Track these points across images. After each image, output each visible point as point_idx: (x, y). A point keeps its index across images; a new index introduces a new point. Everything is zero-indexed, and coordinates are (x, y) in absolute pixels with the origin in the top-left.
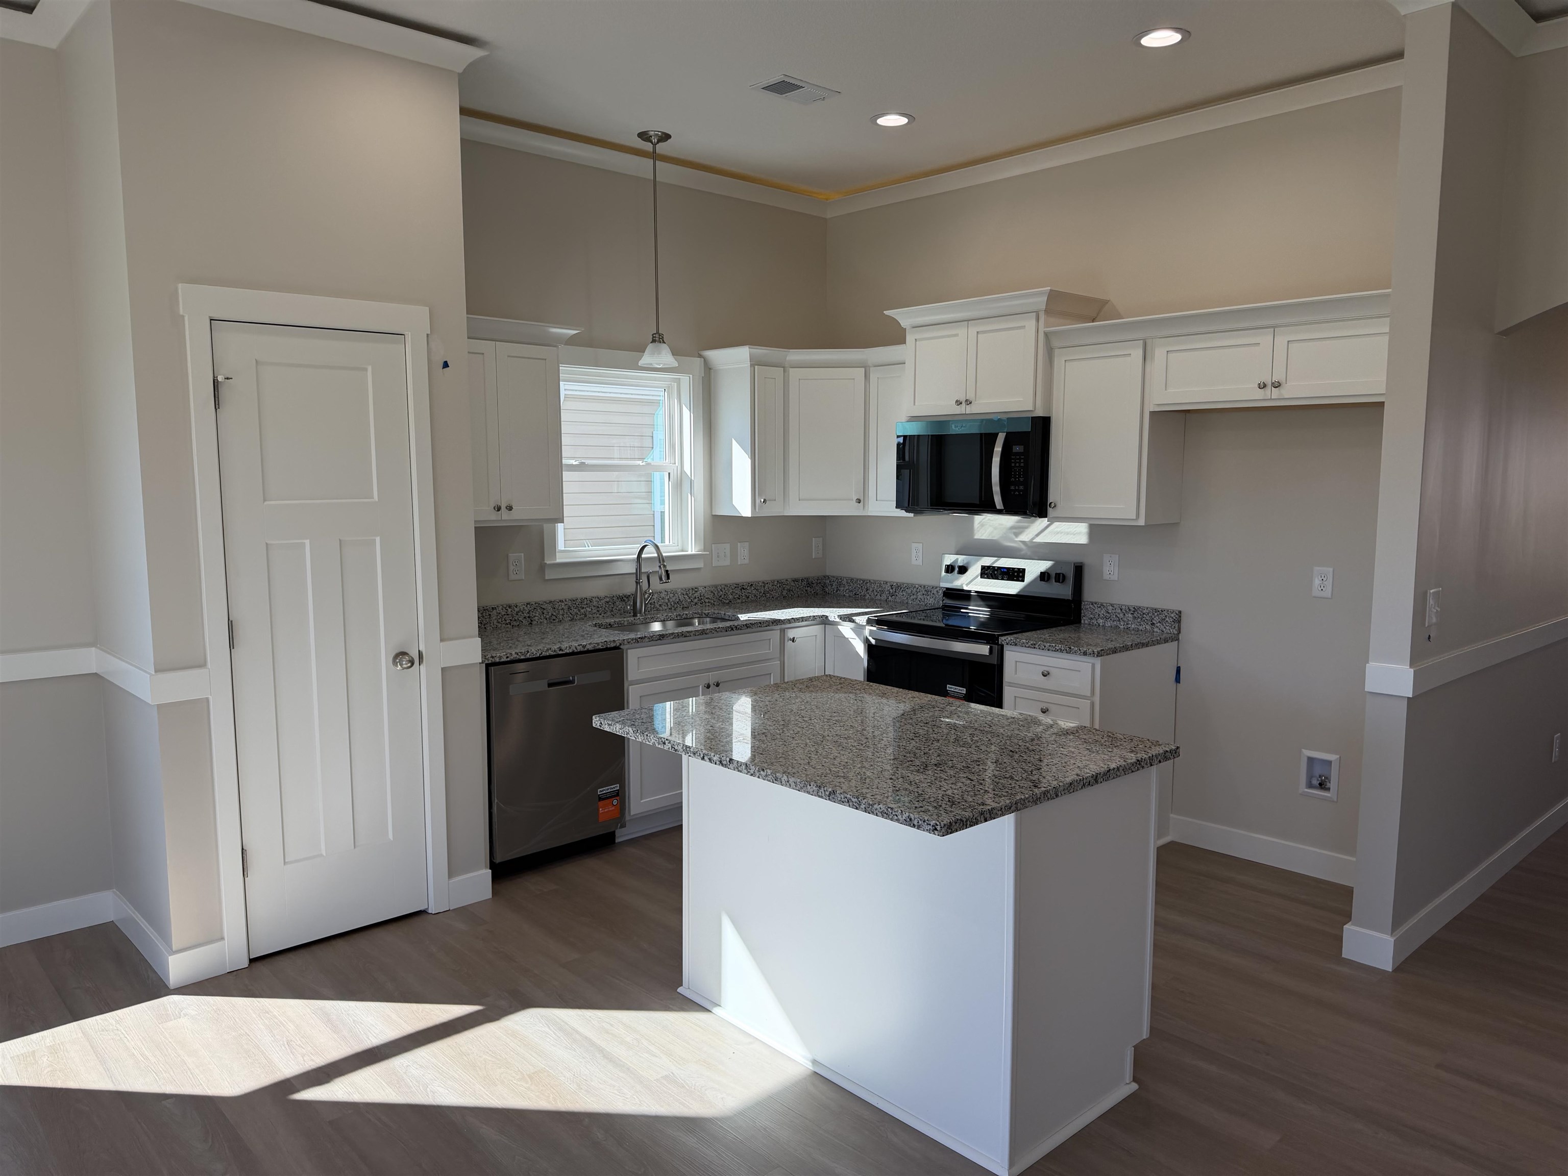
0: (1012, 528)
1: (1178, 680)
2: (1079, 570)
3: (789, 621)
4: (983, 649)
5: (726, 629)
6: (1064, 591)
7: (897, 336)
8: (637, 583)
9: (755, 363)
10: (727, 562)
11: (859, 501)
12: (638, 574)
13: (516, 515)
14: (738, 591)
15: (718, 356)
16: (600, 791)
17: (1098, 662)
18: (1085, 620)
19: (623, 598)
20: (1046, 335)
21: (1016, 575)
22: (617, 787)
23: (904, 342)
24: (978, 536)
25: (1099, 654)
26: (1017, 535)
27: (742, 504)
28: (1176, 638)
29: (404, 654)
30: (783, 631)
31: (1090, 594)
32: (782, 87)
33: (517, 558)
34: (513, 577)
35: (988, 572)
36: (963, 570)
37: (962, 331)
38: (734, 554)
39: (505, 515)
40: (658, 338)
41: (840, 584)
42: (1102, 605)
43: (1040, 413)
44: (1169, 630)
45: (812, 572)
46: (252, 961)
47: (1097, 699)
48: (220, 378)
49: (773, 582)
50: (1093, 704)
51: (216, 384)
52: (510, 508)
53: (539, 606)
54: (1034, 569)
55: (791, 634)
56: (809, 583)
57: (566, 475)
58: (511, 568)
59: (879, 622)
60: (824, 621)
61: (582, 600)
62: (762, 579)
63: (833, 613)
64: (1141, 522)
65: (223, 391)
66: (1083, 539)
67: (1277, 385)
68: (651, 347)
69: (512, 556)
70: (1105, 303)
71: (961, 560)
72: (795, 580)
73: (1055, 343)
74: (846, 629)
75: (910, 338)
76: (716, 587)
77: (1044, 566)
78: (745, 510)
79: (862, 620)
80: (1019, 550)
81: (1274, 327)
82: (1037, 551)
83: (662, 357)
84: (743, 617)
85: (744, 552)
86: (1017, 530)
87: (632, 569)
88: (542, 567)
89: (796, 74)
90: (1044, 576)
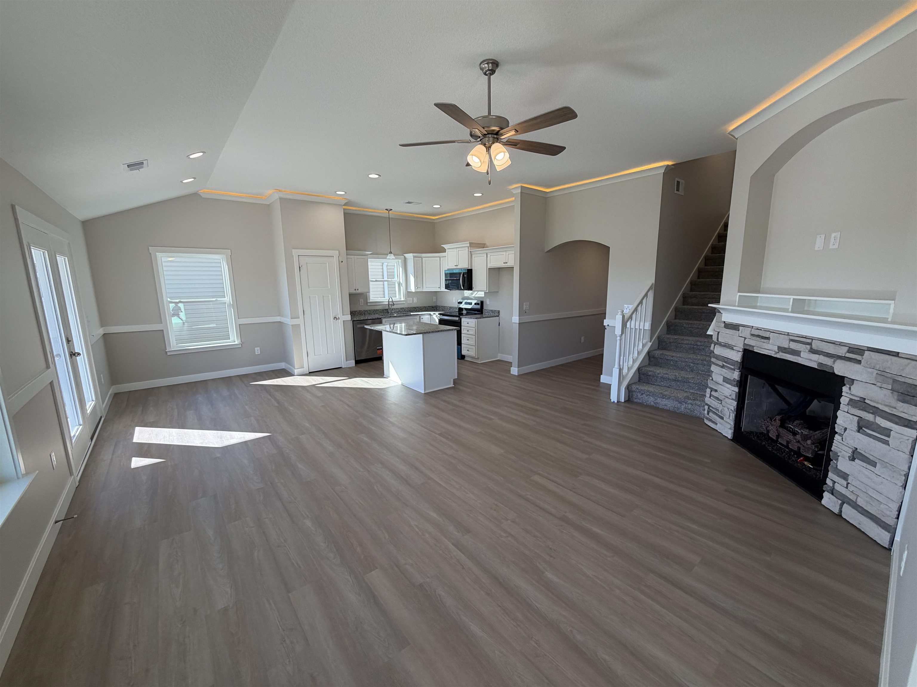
0: (471, 293)
1: (499, 325)
2: (482, 303)
3: (421, 314)
4: (457, 319)
5: (406, 316)
6: (478, 307)
7: (444, 251)
8: (389, 306)
9: (414, 257)
10: (411, 302)
11: (439, 288)
12: (389, 304)
13: (360, 291)
14: (414, 309)
15: (406, 255)
16: (377, 348)
17: (476, 320)
18: (484, 313)
19: (386, 310)
20: (470, 251)
21: (471, 304)
22: (381, 347)
23: (446, 252)
24: (465, 295)
25: (476, 319)
26: (472, 295)
27: (413, 289)
28: (498, 316)
29: (335, 317)
30: (420, 317)
31: (485, 307)
32: (409, 203)
33: (362, 301)
34: (361, 305)
35: (466, 303)
36: (461, 303)
37: (455, 250)
38: (413, 301)
39: (357, 291)
40: (391, 253)
41: (440, 307)
42: (486, 310)
43: (469, 268)
44: (497, 314)
45: (434, 305)
46: (310, 373)
47: (476, 328)
48: (300, 266)
49: (423, 307)
50: (475, 329)
51: (300, 267)
52: (358, 290)
53: (367, 311)
54: (474, 302)
55: (422, 317)
56: (433, 307)
57: (371, 283)
58: (360, 303)
59: (440, 314)
60: (430, 315)
61: (376, 310)
62: (421, 306)
63: (432, 313)
64: (487, 291)
65: (301, 269)
66: (483, 296)
67: (506, 263)
68: (389, 254)
69: (360, 300)
70: (485, 244)
71: (461, 301)
72: (429, 307)
73: (473, 253)
74: (434, 316)
75: (447, 251)
76: (408, 308)
77: (475, 301)
78: (414, 291)
79: (437, 314)
80: (472, 298)
81: (506, 251)
82: (475, 298)
83: (392, 256)
84: (412, 314)
85: (415, 300)
86: (472, 294)
87: (387, 303)
88: (367, 303)
89: (410, 201)
90: (475, 304)
